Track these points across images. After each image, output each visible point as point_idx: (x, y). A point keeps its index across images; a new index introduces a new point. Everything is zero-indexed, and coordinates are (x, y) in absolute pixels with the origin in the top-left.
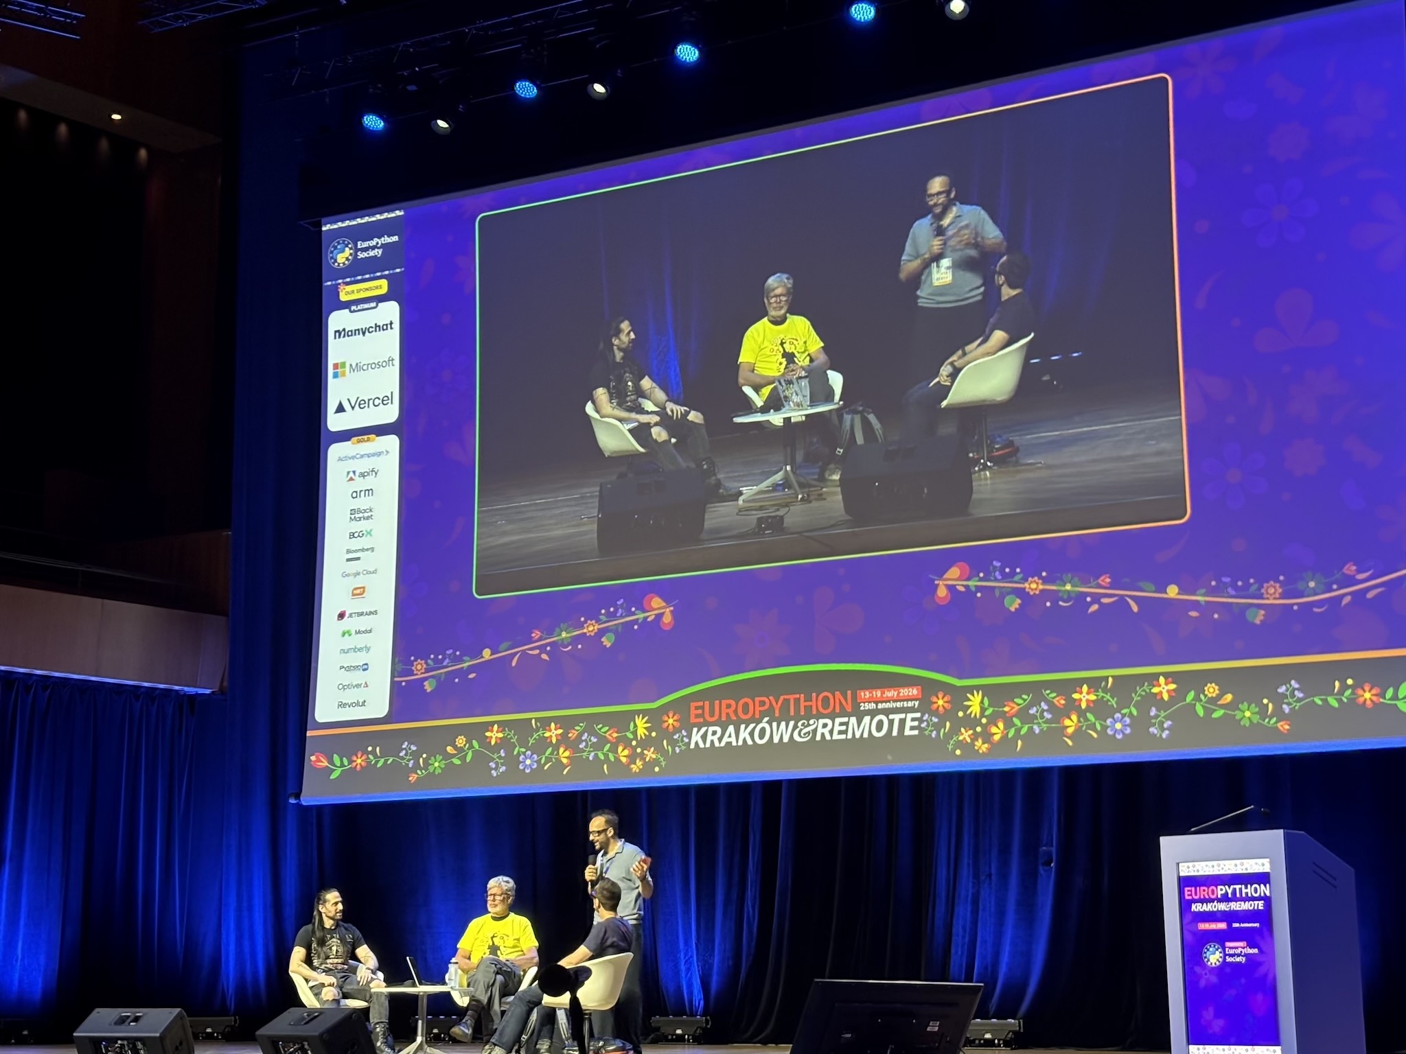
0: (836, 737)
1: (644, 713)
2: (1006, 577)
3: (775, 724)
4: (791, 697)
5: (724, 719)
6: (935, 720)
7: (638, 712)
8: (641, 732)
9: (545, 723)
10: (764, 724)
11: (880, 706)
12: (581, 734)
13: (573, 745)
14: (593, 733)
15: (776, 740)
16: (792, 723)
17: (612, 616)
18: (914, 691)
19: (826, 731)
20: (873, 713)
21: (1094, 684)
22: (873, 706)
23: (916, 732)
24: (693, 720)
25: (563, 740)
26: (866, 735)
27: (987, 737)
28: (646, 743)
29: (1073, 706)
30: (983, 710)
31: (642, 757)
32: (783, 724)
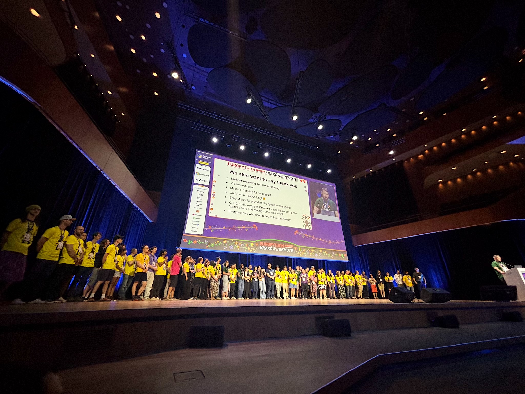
0: (282, 251)
1: (253, 242)
2: (303, 233)
3: (273, 248)
4: (276, 244)
5: (265, 245)
6: (295, 250)
7: (252, 242)
8: (252, 245)
9: (235, 241)
10: (271, 247)
11: (288, 247)
12: (241, 244)
13: (240, 245)
14: (243, 244)
15: (273, 250)
16: (276, 248)
17: (247, 226)
18: (292, 246)
19: (280, 250)
20: (287, 248)
21: (313, 249)
22: (287, 247)
23: (292, 252)
24: (260, 245)
25: (238, 244)
26: (286, 251)
27: (301, 254)
28: (253, 247)
29: (311, 251)
30: (301, 250)
31: (252, 249)
32: (274, 248)
